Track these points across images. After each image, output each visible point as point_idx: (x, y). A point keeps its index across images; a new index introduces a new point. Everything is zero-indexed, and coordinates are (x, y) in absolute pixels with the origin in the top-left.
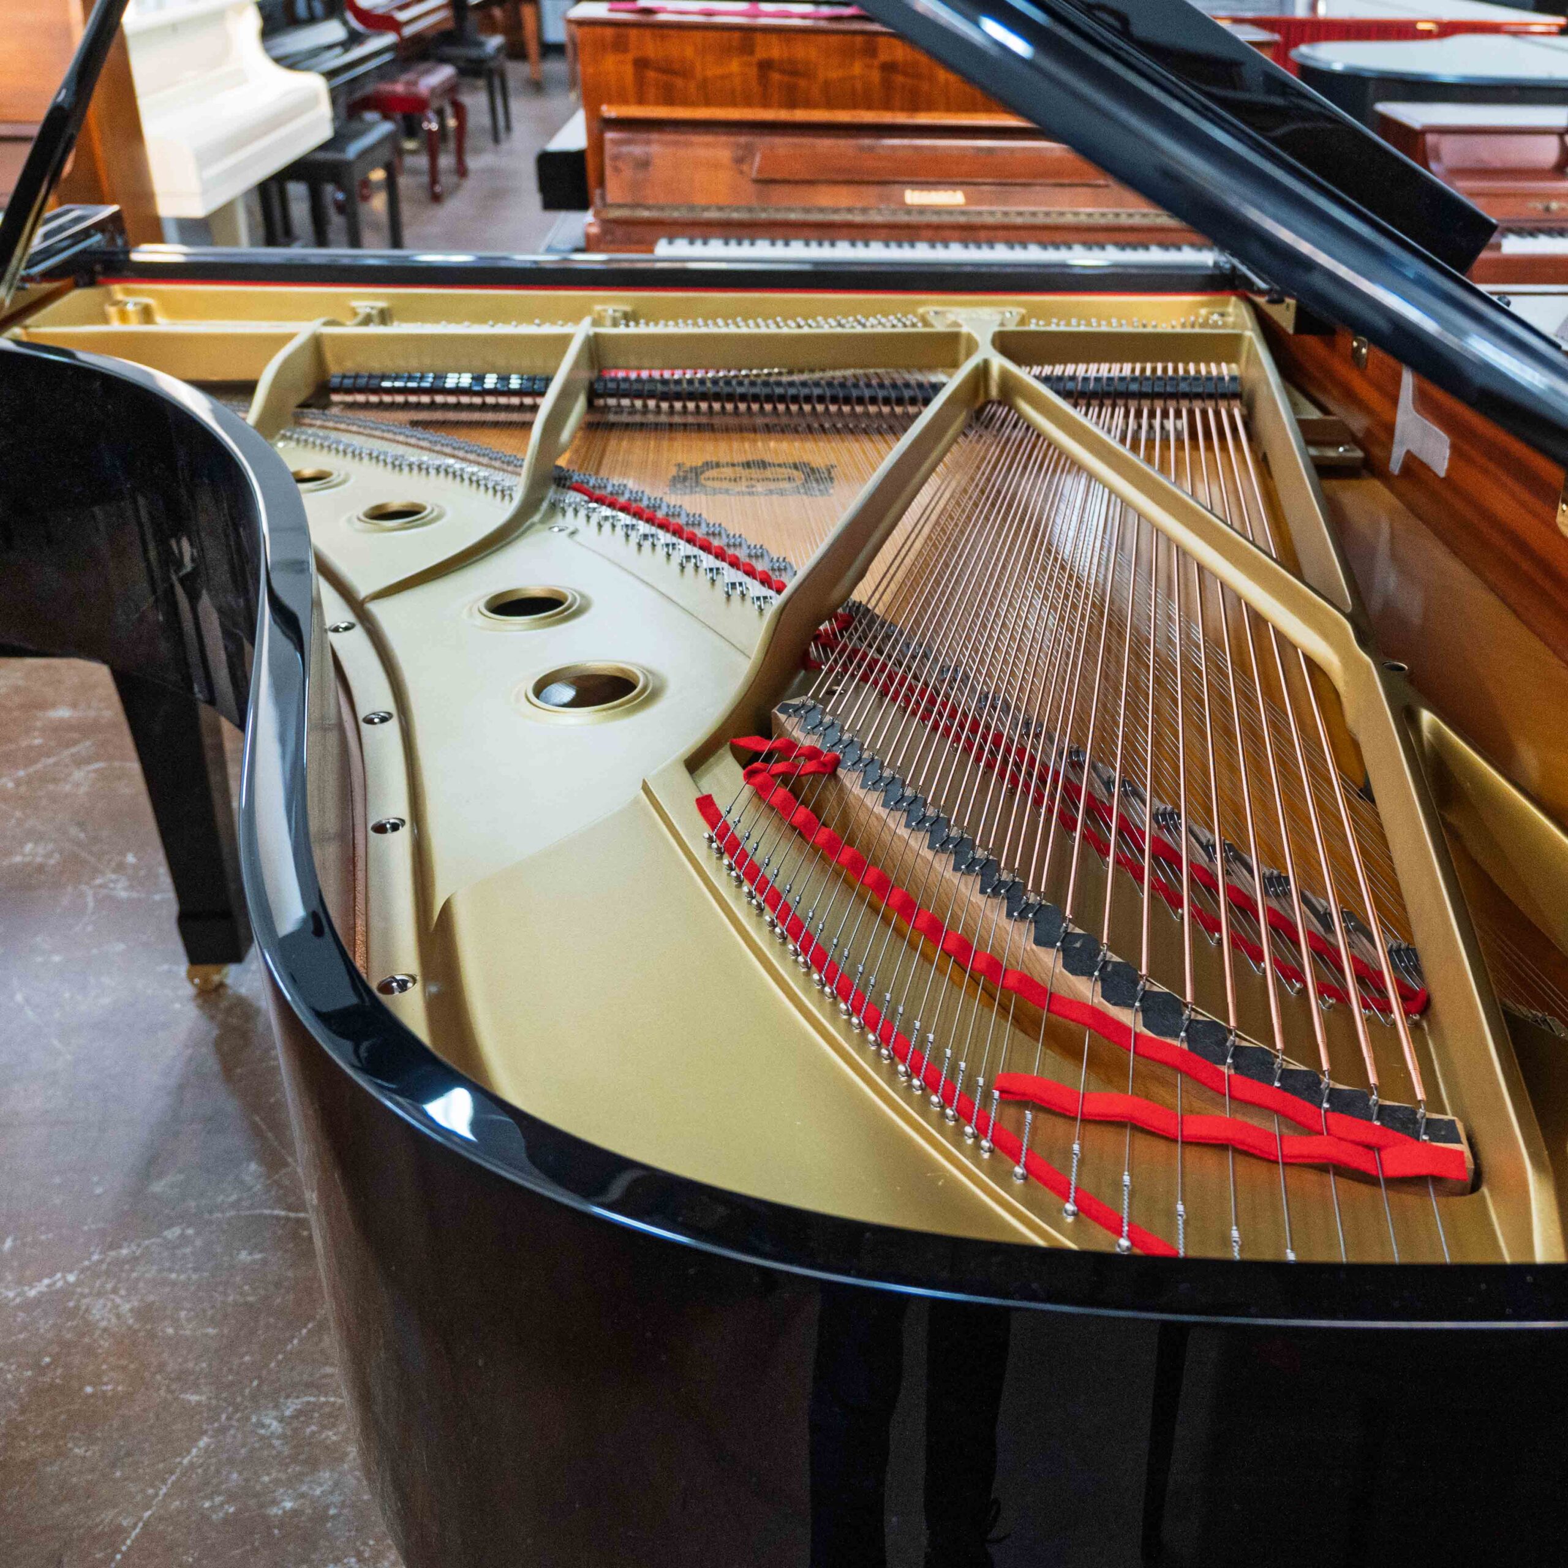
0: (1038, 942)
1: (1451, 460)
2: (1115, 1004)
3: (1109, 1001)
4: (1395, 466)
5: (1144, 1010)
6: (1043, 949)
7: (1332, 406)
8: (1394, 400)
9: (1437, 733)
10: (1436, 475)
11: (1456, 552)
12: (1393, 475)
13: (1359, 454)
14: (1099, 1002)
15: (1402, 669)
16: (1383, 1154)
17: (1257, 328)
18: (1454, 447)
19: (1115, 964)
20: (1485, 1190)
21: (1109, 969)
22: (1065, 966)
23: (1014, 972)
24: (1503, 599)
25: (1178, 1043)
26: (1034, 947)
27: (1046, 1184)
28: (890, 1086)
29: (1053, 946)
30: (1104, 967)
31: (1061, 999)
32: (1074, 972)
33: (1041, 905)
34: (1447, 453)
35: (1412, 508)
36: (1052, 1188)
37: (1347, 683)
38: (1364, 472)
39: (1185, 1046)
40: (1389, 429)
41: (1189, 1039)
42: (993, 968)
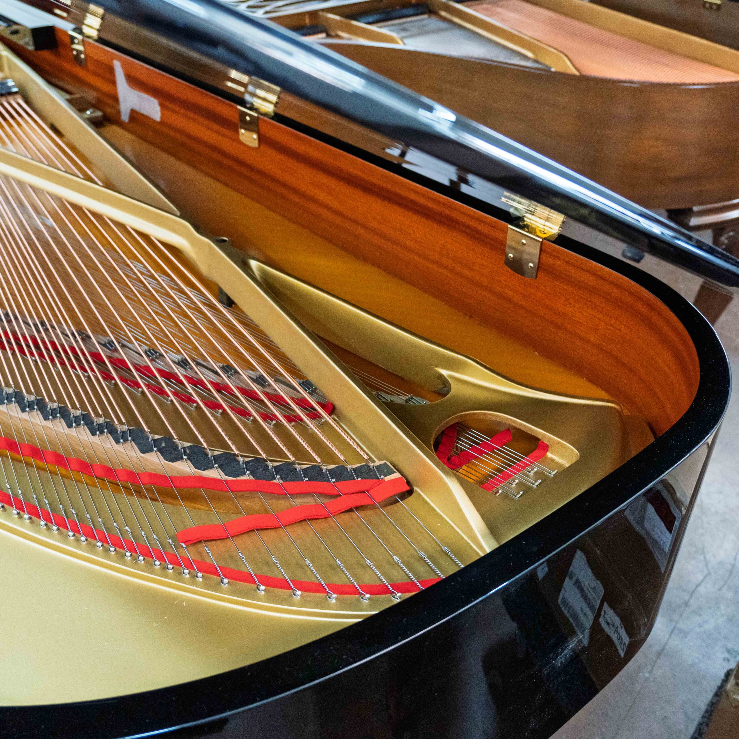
0: (143, 451)
1: (161, 112)
2: (204, 470)
3: (200, 470)
4: (125, 117)
5: (220, 467)
6: (148, 454)
7: (71, 88)
8: (114, 83)
9: (262, 270)
10: (154, 121)
11: (179, 159)
12: (125, 123)
13: (99, 114)
14: (195, 471)
15: (225, 241)
16: (369, 492)
17: (7, 49)
18: (161, 105)
19: (189, 447)
20: (415, 488)
21: (188, 451)
22: (166, 459)
23: (144, 474)
24: (218, 180)
25: (247, 477)
26: (142, 455)
27: (239, 580)
28: (124, 565)
29: (152, 450)
30: (185, 451)
31: (176, 478)
32: (172, 460)
33: (130, 430)
34: (158, 108)
35: (143, 139)
36: (244, 581)
37: (196, 253)
38: (105, 123)
39: (252, 477)
40: (115, 99)
41: (252, 473)
42: (131, 475)
